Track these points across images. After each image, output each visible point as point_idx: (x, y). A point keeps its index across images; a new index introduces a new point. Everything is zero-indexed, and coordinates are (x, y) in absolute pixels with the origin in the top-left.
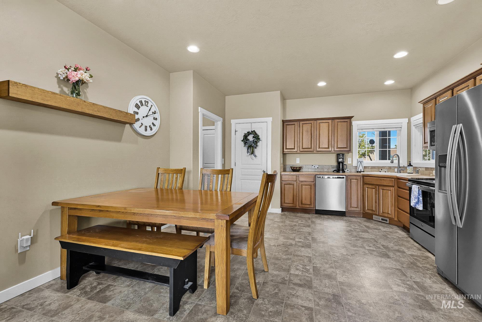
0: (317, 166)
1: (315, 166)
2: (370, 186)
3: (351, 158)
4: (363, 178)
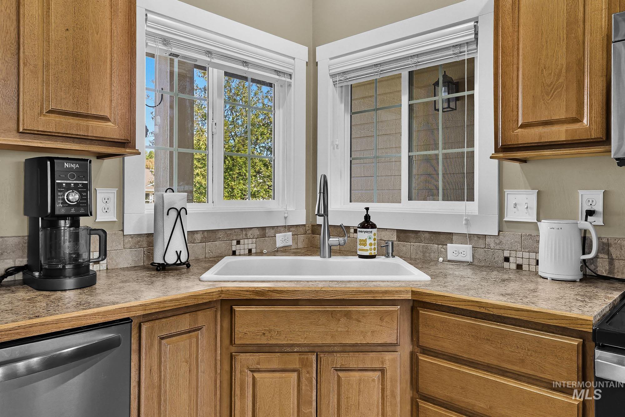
2: (275, 361)
3: (115, 190)
4: (227, 314)
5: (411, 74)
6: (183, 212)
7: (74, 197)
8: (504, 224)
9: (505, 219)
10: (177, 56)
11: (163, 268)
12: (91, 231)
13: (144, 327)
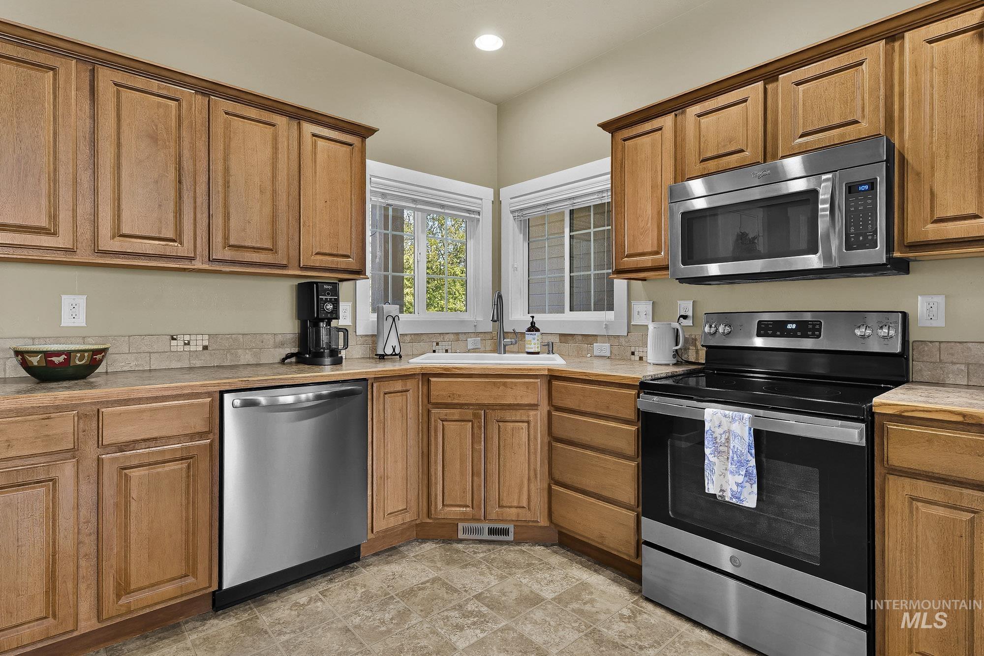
0: (200, 337)
1: (187, 338)
2: (456, 413)
3: (350, 304)
4: (426, 383)
5: (572, 212)
6: (396, 318)
7: (330, 307)
8: (632, 327)
9: (632, 324)
10: (391, 205)
11: (382, 357)
12: (339, 330)
13: (375, 385)
